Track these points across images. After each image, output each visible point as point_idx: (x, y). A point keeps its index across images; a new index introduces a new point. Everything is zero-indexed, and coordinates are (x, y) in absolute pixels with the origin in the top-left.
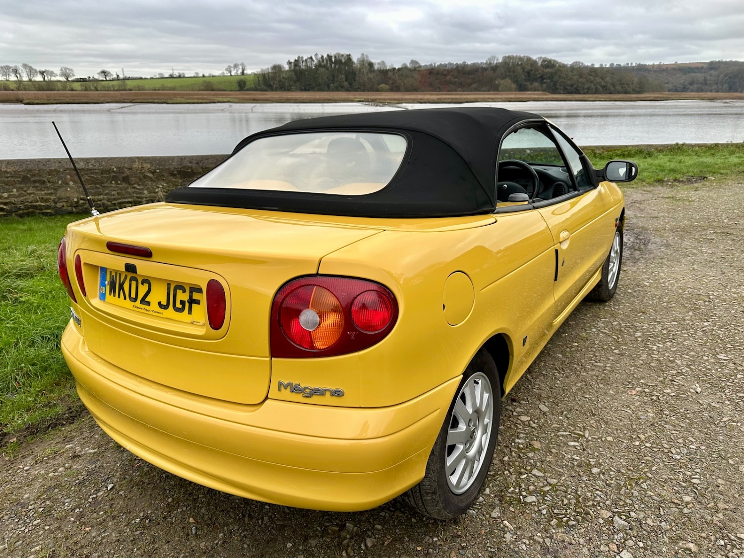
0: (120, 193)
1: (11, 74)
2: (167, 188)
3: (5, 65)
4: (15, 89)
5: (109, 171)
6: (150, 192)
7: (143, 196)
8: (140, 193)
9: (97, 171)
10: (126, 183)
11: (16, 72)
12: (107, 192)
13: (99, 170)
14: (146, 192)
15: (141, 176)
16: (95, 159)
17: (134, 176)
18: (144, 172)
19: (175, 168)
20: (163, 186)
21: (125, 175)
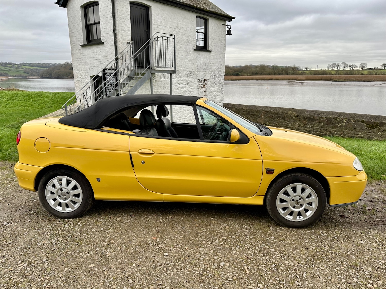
0: (279, 124)
1: (335, 67)
2: (300, 125)
3: (334, 63)
4: (334, 74)
5: (278, 113)
6: (291, 126)
7: (288, 127)
8: (287, 125)
9: (273, 113)
10: (283, 120)
11: (338, 66)
12: (274, 122)
13: (274, 112)
14: (290, 125)
15: (290, 117)
16: (275, 108)
17: (287, 117)
18: (292, 116)
19: (306, 116)
20: (298, 123)
21: (283, 116)
